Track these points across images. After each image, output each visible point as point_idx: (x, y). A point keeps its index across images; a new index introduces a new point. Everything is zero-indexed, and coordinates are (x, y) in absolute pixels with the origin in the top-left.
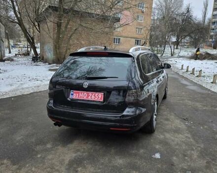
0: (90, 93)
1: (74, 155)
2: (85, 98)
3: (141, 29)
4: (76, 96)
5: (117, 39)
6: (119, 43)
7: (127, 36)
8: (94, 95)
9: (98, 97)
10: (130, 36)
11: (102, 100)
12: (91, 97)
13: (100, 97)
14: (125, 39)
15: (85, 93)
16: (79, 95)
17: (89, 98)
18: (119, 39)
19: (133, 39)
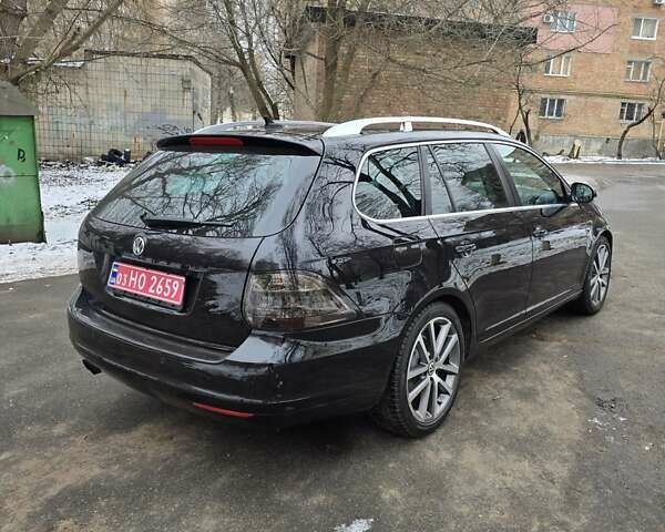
0: (155, 276)
2: (141, 290)
3: (647, 64)
4: (123, 280)
5: (552, 101)
6: (559, 114)
7: (591, 89)
8: (163, 284)
9: (171, 290)
10: (601, 90)
11: (179, 303)
12: (154, 288)
13: (176, 290)
14: (582, 99)
15: (143, 274)
16: (128, 278)
17: (151, 293)
18: (561, 102)
19: (610, 100)
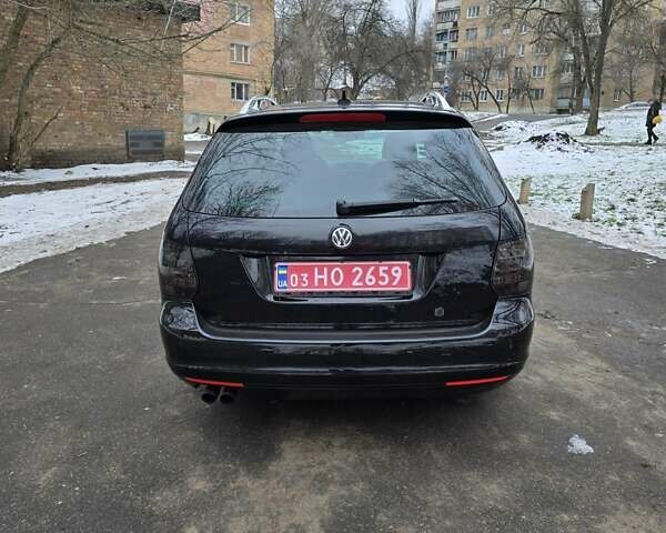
0: (357, 267)
1: (323, 500)
2: (338, 286)
3: (246, 48)
4: (301, 281)
8: (375, 273)
9: (391, 278)
11: (408, 288)
12: (362, 279)
13: (398, 276)
14: (198, 79)
15: (338, 268)
16: (311, 278)
17: (356, 285)
